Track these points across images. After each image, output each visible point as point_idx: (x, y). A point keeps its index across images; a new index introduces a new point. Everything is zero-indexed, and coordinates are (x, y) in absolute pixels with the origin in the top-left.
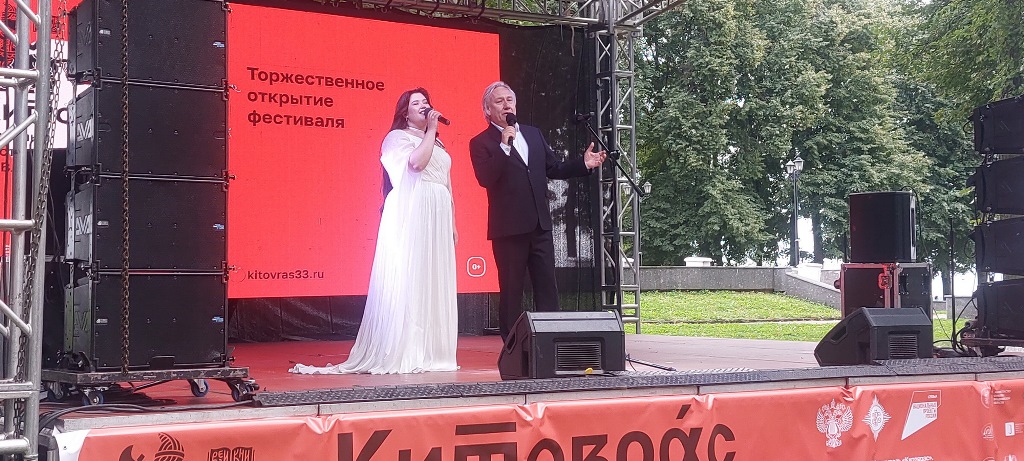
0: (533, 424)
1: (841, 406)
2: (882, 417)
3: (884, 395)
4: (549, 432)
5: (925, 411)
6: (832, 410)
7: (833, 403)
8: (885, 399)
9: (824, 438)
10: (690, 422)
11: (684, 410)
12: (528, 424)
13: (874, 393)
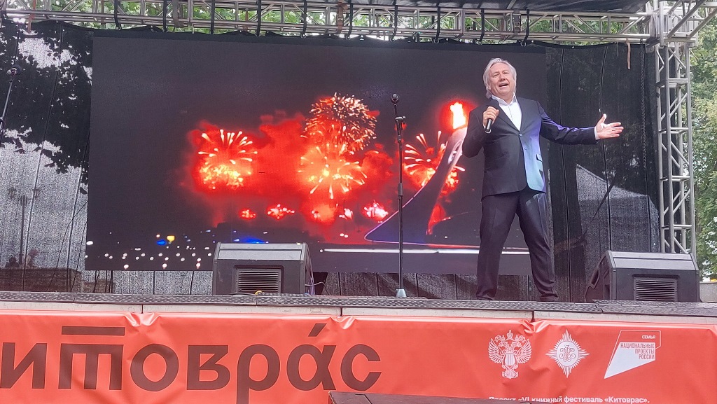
0: (140, 330)
1: (522, 338)
2: (576, 352)
3: (579, 332)
4: (160, 338)
5: (637, 351)
6: (510, 342)
7: (510, 336)
8: (580, 335)
9: (499, 368)
10: (325, 339)
11: (318, 328)
12: (134, 329)
13: (563, 329)
